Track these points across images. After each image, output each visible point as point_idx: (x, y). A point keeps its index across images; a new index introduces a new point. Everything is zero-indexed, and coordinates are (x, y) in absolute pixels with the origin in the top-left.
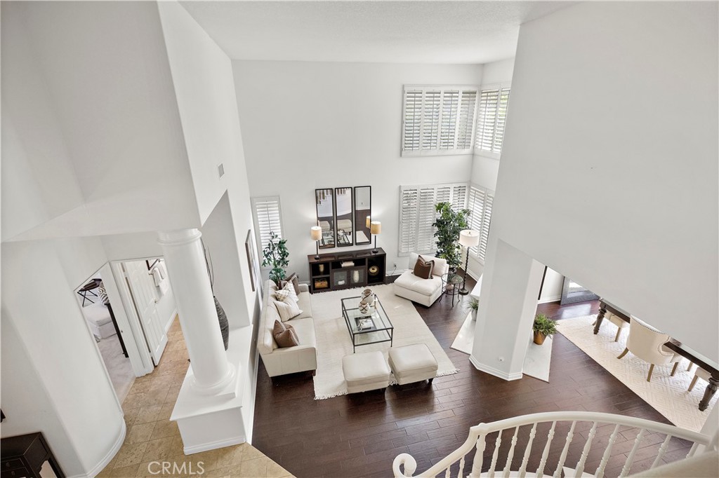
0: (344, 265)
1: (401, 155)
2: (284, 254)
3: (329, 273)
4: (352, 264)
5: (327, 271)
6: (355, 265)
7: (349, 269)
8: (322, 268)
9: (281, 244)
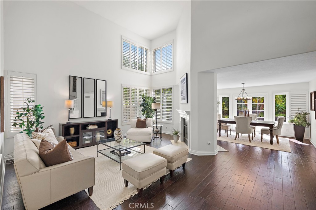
0: (91, 127)
1: (121, 68)
2: (39, 117)
3: (78, 134)
4: (96, 127)
5: (77, 132)
6: (98, 127)
7: (94, 131)
8: (72, 130)
9: (37, 108)
